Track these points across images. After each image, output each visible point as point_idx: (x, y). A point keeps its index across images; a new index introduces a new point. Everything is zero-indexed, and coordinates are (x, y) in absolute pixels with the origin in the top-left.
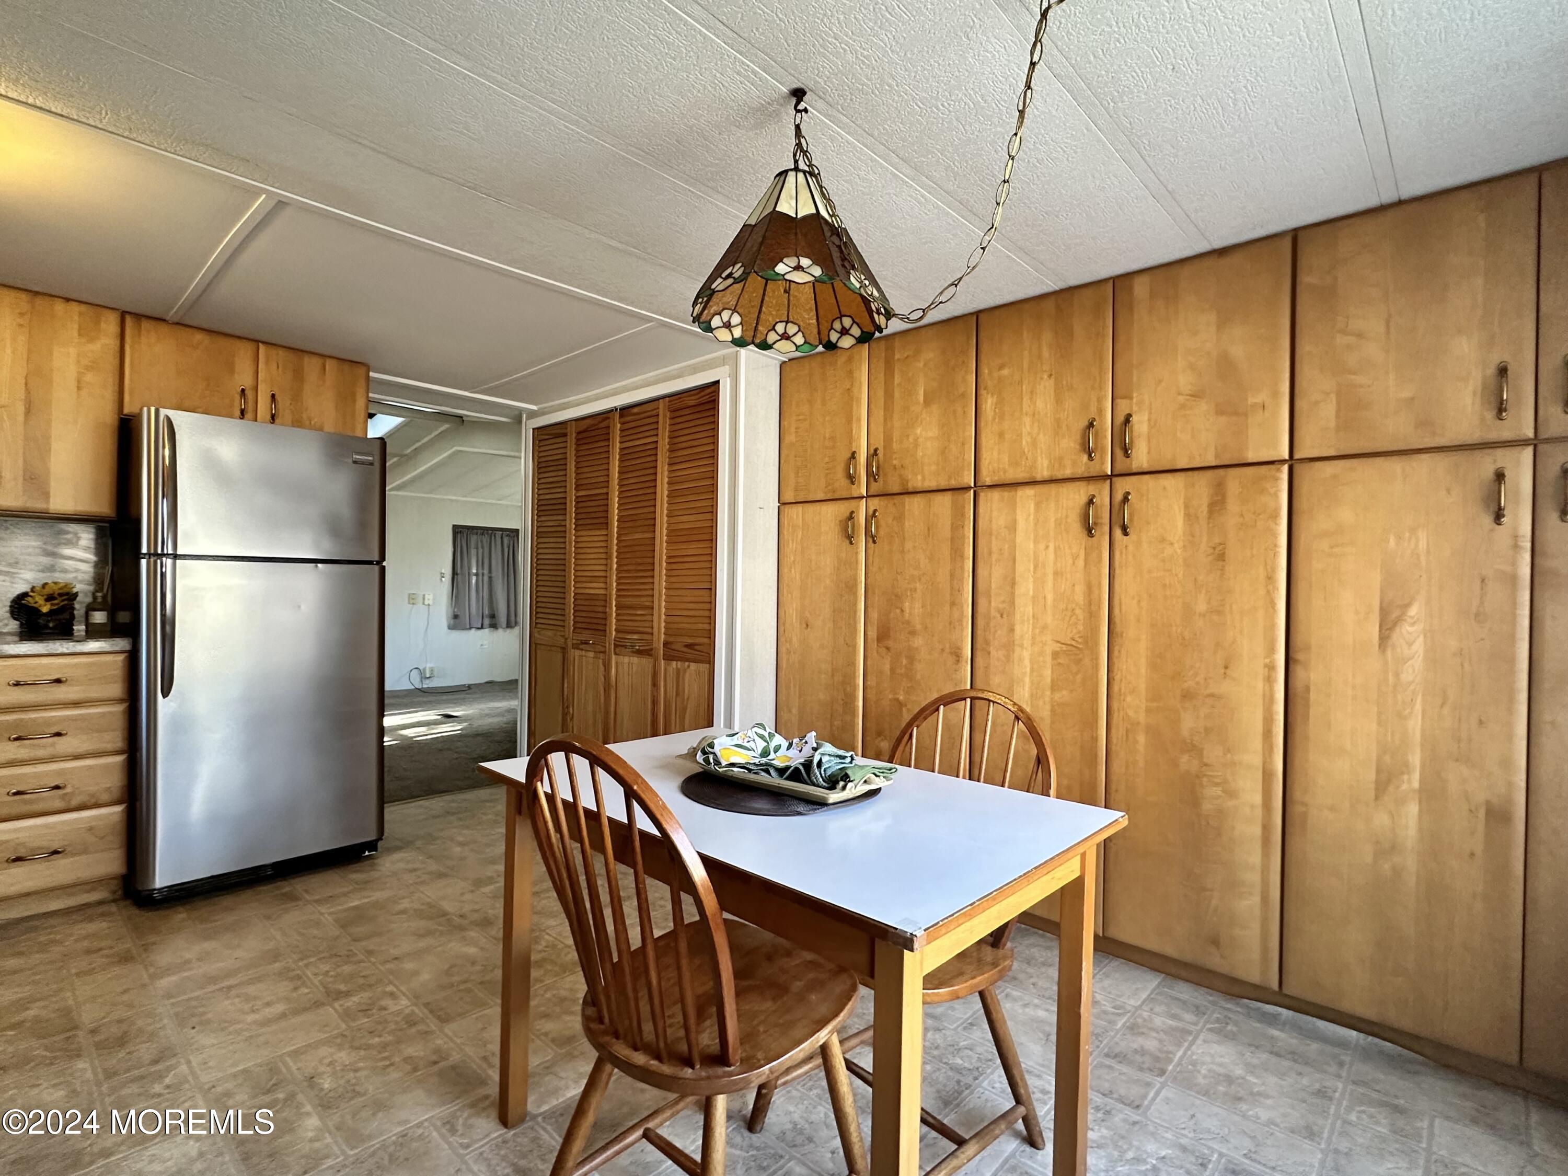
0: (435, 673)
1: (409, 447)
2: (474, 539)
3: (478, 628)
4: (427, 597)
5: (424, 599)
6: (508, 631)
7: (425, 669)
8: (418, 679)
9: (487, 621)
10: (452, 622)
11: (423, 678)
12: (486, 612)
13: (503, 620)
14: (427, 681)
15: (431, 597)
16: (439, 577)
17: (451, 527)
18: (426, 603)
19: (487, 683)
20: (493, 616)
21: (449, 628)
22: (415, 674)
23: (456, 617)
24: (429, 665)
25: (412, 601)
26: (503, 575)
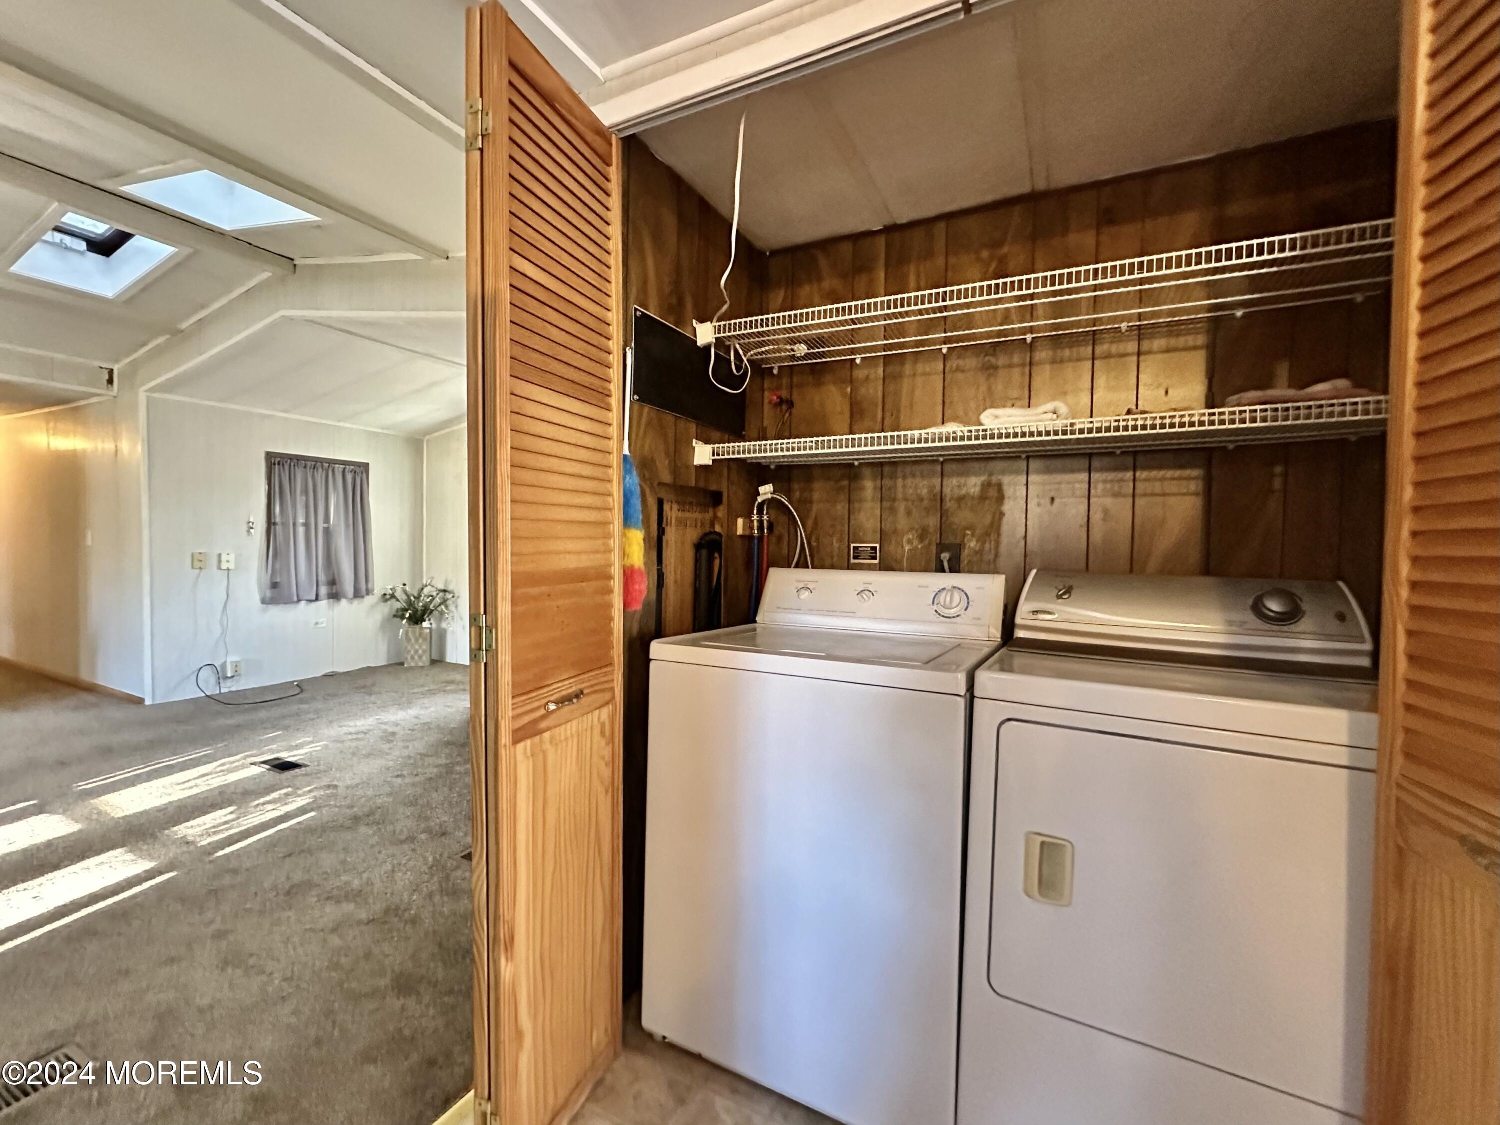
0: (243, 669)
1: (188, 316)
2: (299, 474)
3: (311, 601)
4: (224, 558)
5: (220, 561)
6: (356, 602)
7: (224, 666)
8: (213, 680)
9: (324, 590)
10: (269, 594)
11: (221, 676)
12: (323, 578)
13: (348, 587)
14: (229, 683)
15: (232, 558)
16: (245, 528)
17: (263, 456)
18: (224, 566)
19: (325, 676)
20: (333, 583)
21: (264, 602)
22: (206, 674)
23: (275, 586)
24: (231, 659)
25: (197, 565)
26: (347, 526)
